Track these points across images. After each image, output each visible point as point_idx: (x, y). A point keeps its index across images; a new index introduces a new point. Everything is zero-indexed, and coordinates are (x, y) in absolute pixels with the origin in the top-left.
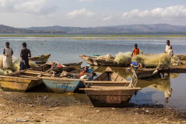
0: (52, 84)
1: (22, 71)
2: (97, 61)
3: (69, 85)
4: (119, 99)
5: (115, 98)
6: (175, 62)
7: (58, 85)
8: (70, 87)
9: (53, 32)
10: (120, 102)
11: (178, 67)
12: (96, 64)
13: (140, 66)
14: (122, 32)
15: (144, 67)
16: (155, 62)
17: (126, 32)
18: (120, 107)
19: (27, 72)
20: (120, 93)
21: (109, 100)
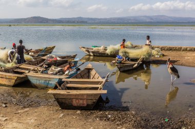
0: (36, 81)
1: (18, 65)
2: (93, 52)
3: (50, 82)
4: (85, 102)
5: (81, 102)
6: (157, 54)
7: (40, 81)
8: (51, 84)
9: (78, 22)
10: (85, 105)
11: (160, 59)
12: (92, 54)
13: (123, 60)
14: (130, 21)
15: (128, 59)
16: (138, 55)
17: (133, 21)
18: (86, 110)
19: (22, 66)
20: (85, 97)
21: (75, 103)
